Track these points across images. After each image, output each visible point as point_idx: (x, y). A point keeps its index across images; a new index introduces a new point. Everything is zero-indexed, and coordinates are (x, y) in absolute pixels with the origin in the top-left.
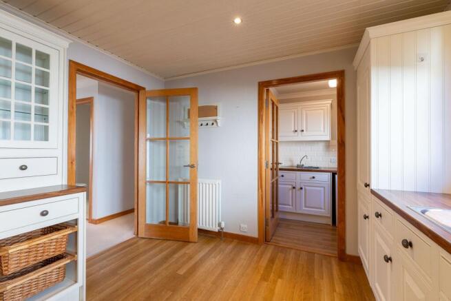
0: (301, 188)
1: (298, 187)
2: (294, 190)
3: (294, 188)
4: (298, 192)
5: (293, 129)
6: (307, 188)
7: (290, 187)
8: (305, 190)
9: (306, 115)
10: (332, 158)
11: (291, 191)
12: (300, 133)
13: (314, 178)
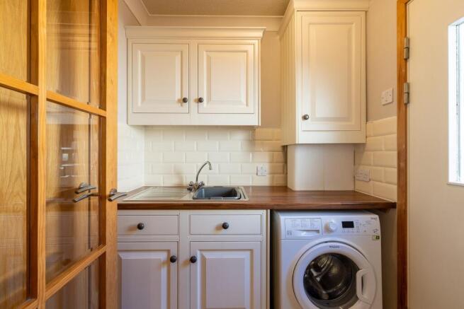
0: (193, 260)
1: (183, 257)
2: (174, 265)
3: (173, 260)
4: (185, 271)
5: (178, 96)
6: (208, 255)
7: (163, 256)
8: (204, 259)
9: (209, 58)
10: (260, 166)
11: (164, 271)
12: (194, 105)
13: (225, 226)
